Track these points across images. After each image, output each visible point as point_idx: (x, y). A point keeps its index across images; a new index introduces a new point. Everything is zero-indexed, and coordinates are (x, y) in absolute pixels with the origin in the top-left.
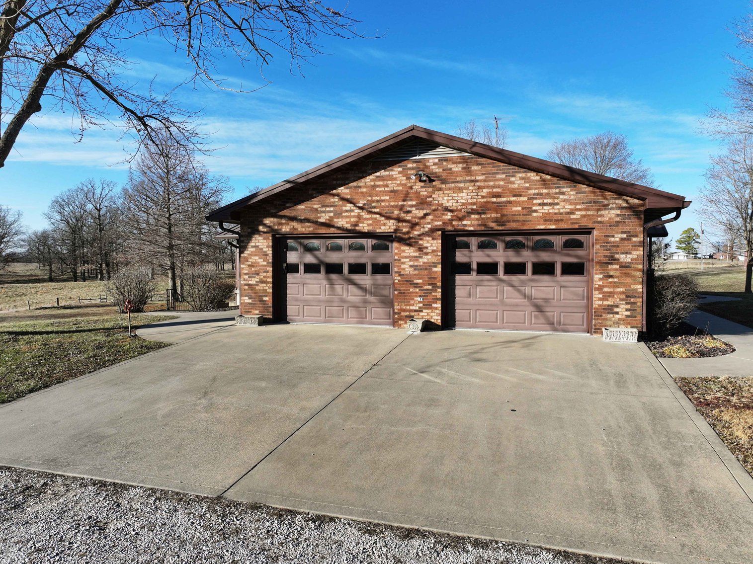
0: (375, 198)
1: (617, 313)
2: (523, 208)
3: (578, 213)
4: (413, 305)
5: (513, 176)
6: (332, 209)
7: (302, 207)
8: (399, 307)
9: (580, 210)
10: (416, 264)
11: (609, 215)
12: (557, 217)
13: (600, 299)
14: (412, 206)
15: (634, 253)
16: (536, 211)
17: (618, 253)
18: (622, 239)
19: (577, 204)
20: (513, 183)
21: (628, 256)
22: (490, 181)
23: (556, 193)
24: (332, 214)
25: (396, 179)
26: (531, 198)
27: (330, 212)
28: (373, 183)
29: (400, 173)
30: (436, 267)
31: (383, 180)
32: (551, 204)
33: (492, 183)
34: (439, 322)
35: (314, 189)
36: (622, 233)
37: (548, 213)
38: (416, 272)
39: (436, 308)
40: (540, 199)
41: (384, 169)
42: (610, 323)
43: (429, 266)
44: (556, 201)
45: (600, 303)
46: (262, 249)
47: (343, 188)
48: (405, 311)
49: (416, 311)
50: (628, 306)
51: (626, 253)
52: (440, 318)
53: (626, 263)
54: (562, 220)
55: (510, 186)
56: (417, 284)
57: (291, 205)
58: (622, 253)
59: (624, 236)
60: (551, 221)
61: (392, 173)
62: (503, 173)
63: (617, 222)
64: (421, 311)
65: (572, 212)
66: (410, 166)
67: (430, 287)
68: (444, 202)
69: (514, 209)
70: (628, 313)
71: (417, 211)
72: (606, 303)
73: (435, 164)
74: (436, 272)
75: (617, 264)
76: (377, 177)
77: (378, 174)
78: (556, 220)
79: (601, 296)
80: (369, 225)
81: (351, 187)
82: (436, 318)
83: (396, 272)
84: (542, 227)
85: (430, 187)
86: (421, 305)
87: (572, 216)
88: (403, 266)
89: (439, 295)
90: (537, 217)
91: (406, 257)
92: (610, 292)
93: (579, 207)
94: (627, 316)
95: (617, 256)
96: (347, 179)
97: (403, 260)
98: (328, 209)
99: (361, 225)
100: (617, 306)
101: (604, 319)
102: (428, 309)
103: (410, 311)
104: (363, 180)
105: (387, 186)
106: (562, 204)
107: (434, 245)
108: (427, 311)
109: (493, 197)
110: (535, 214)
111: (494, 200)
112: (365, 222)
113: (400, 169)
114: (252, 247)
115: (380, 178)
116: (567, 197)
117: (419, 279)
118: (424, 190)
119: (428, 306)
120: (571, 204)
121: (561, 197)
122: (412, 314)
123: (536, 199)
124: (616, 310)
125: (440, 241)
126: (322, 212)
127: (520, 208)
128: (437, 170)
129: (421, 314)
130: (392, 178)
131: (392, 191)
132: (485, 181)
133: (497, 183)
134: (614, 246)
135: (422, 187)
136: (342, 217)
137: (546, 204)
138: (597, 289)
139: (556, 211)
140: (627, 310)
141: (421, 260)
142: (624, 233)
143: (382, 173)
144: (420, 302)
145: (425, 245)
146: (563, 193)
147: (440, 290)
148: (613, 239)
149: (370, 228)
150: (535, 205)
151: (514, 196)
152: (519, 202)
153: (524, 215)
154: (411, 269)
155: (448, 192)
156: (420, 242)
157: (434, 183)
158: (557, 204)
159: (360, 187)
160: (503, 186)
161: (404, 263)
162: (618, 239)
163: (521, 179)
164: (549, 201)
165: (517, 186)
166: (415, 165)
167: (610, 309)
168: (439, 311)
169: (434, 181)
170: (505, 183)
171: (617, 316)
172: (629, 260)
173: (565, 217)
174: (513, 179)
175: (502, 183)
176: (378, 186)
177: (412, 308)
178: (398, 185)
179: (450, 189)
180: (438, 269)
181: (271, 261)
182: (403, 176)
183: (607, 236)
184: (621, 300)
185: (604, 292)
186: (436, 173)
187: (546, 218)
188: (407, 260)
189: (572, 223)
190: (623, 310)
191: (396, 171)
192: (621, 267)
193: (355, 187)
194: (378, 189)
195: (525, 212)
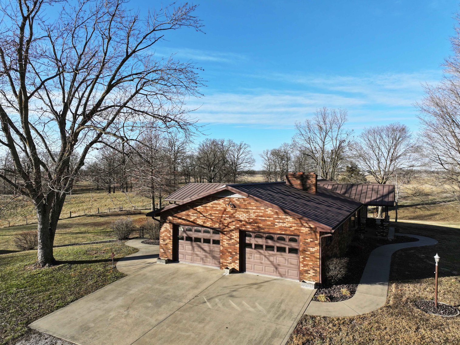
0: (213, 212)
1: (309, 274)
2: (271, 223)
3: (293, 228)
4: (228, 260)
5: (267, 209)
6: (196, 215)
7: (184, 213)
8: (222, 261)
9: (294, 226)
10: (229, 242)
11: (306, 230)
12: (285, 229)
13: (302, 267)
14: (227, 217)
15: (316, 248)
16: (276, 225)
17: (309, 247)
18: (311, 241)
19: (293, 223)
20: (267, 211)
21: (314, 249)
22: (258, 210)
23: (284, 218)
24: (196, 217)
25: (221, 205)
26: (274, 219)
27: (195, 216)
28: (212, 206)
29: (223, 202)
30: (237, 245)
31: (216, 205)
32: (282, 223)
33: (259, 211)
34: (238, 269)
35: (189, 206)
36: (311, 238)
37: (281, 226)
38: (229, 246)
39: (237, 263)
40: (278, 220)
41: (217, 200)
42: (306, 278)
43: (234, 244)
44: (284, 221)
45: (302, 268)
46: (168, 229)
47: (200, 206)
48: (225, 262)
49: (229, 263)
50: (314, 271)
51: (313, 247)
52: (238, 267)
53: (313, 252)
54: (287, 230)
55: (267, 213)
56: (230, 251)
57: (180, 211)
58: (311, 247)
59: (312, 240)
60: (283, 230)
61: (220, 202)
62: (263, 207)
63: (309, 233)
64: (231, 264)
65: (291, 227)
66: (226, 200)
67: (234, 253)
68: (240, 217)
69: (268, 223)
70: (314, 274)
71: (229, 220)
72: (305, 269)
73: (236, 200)
74: (237, 247)
75: (309, 252)
76: (214, 203)
77: (214, 202)
78: (284, 230)
79: (303, 265)
80: (210, 223)
81: (203, 206)
82: (237, 267)
83: (221, 245)
84: (279, 232)
85: (234, 210)
86: (231, 261)
87: (291, 229)
88: (224, 243)
89: (238, 257)
90: (277, 228)
91: (225, 239)
92: (307, 264)
93: (293, 225)
94: (313, 276)
95: (309, 248)
96: (202, 203)
97: (224, 240)
98: (194, 215)
99: (207, 223)
100: (309, 271)
101: (304, 276)
102: (234, 263)
103: (227, 263)
104: (208, 204)
105: (218, 207)
106: (287, 223)
107: (236, 235)
108: (233, 264)
109: (259, 217)
110: (276, 226)
111: (260, 218)
112: (209, 222)
113: (223, 201)
114: (165, 228)
115: (215, 204)
116: (289, 220)
117: (230, 249)
118: (232, 211)
119: (234, 262)
120: (290, 223)
121: (287, 220)
122: (228, 264)
123: (276, 219)
124: (309, 272)
125: (238, 234)
126: (192, 216)
127: (270, 223)
128: (237, 203)
129: (231, 265)
130: (219, 204)
131: (219, 210)
132: (256, 209)
133: (261, 211)
134: (308, 244)
135: (231, 209)
136: (200, 219)
137: (281, 222)
138: (301, 262)
139: (284, 226)
140: (313, 273)
141: (231, 241)
142: (312, 238)
143: (216, 202)
144: (230, 260)
145: (233, 235)
146: (287, 218)
147: (238, 255)
148: (307, 241)
149: (211, 225)
150: (276, 222)
151: (268, 217)
152: (270, 220)
153: (271, 226)
154: (227, 245)
155: (242, 213)
156: (231, 233)
157: (236, 208)
158: (285, 223)
159: (207, 207)
160: (263, 212)
161: (224, 242)
162: (309, 241)
163: (270, 210)
164: (282, 221)
165: (269, 213)
166: (228, 200)
167: (306, 272)
168: (238, 264)
169: (236, 207)
170: (264, 211)
171: (309, 275)
172: (314, 251)
173: (288, 229)
174: (267, 210)
175: (263, 211)
176: (214, 207)
177: (227, 262)
178: (222, 208)
179: (242, 211)
180: (238, 246)
181: (172, 235)
182: (224, 204)
183: (305, 239)
184: (311, 268)
185: (304, 264)
186: (237, 204)
187: (281, 229)
188: (225, 240)
189: (291, 232)
190: (311, 272)
191: (221, 201)
192: (311, 253)
193: (205, 206)
194: (214, 208)
195: (272, 225)
